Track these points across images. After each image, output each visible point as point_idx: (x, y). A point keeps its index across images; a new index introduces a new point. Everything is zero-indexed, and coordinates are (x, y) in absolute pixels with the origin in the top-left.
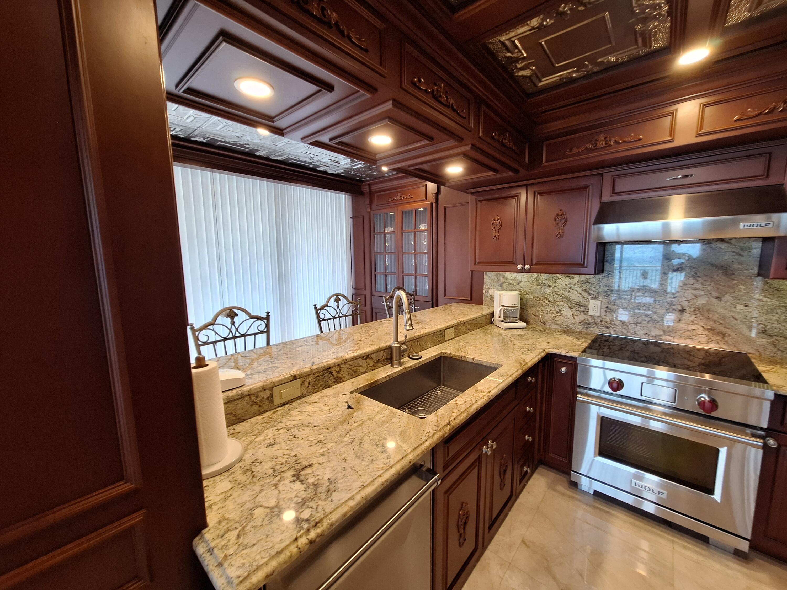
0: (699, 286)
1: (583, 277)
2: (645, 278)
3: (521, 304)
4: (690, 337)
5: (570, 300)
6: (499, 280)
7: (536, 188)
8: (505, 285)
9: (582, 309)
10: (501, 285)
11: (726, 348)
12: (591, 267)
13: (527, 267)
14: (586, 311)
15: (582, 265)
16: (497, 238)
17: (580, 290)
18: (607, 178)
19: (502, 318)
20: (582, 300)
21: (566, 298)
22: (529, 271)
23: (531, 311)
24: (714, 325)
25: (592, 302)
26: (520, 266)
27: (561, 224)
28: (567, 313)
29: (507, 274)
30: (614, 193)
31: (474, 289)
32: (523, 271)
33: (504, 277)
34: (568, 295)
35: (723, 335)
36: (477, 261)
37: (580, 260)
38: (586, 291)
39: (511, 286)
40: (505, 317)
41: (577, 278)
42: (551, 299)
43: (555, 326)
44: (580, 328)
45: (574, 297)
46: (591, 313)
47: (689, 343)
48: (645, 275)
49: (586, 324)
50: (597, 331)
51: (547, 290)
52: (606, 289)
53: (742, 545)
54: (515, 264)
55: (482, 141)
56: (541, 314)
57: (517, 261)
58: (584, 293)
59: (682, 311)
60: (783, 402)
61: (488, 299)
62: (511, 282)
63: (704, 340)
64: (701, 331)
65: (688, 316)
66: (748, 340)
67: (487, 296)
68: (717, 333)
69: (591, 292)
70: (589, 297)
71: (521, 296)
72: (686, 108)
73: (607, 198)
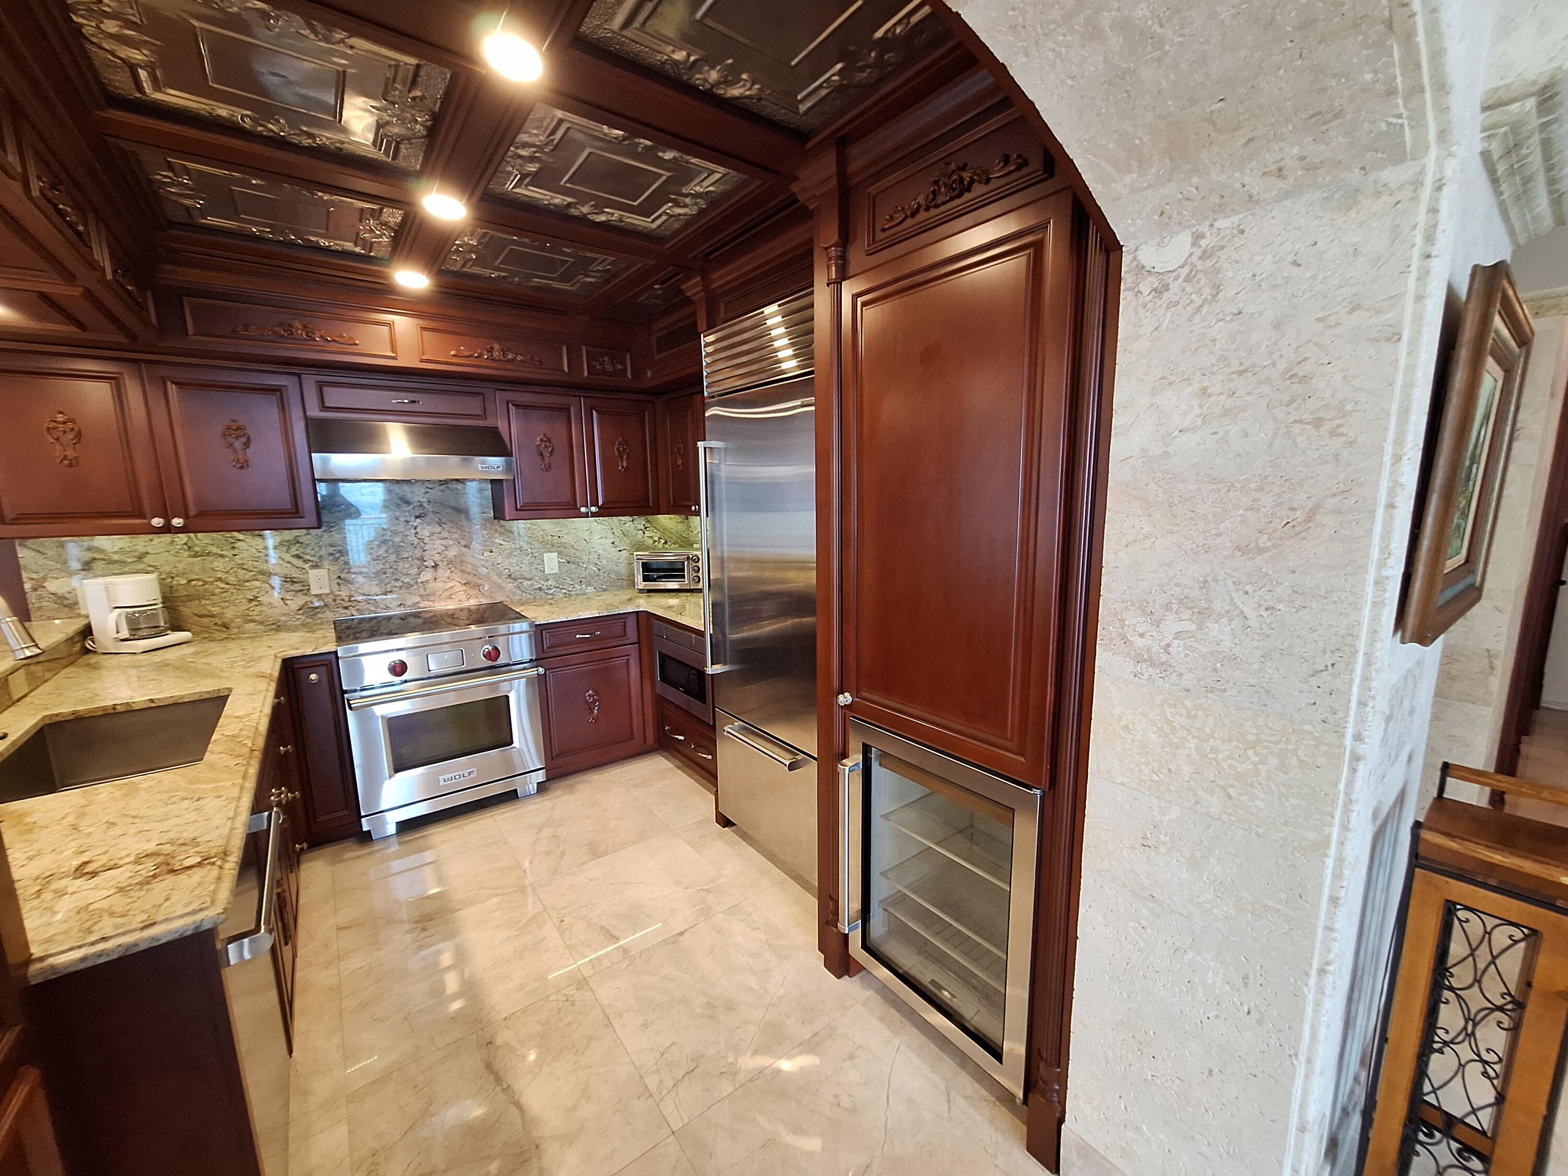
0: (446, 535)
1: (290, 535)
3: (166, 599)
4: (450, 597)
7: (165, 372)
8: (98, 566)
9: (298, 587)
10: (85, 568)
11: (484, 601)
13: (178, 521)
14: (305, 590)
15: (289, 513)
16: (73, 463)
17: (287, 557)
18: (309, 383)
19: (125, 633)
20: (295, 573)
22: (179, 530)
23: (187, 610)
24: (470, 578)
25: (313, 573)
26: (157, 522)
27: (238, 444)
28: (271, 598)
30: (324, 406)
32: (167, 529)
33: (90, 548)
35: (479, 587)
36: (9, 515)
39: (119, 566)
40: (132, 630)
41: (275, 537)
42: (232, 579)
43: (253, 626)
46: (314, 591)
47: (450, 605)
49: (310, 610)
50: (336, 616)
51: (219, 564)
52: (331, 550)
53: (540, 776)
54: (141, 515)
55: (106, 283)
56: (215, 610)
57: (147, 510)
58: (295, 561)
59: (436, 566)
60: (540, 632)
61: (45, 604)
62: (116, 557)
63: (464, 597)
64: (459, 587)
65: (443, 572)
66: (500, 587)
67: (40, 598)
68: (472, 585)
69: (308, 557)
70: (306, 566)
71: (161, 581)
72: (403, 324)
73: (314, 412)
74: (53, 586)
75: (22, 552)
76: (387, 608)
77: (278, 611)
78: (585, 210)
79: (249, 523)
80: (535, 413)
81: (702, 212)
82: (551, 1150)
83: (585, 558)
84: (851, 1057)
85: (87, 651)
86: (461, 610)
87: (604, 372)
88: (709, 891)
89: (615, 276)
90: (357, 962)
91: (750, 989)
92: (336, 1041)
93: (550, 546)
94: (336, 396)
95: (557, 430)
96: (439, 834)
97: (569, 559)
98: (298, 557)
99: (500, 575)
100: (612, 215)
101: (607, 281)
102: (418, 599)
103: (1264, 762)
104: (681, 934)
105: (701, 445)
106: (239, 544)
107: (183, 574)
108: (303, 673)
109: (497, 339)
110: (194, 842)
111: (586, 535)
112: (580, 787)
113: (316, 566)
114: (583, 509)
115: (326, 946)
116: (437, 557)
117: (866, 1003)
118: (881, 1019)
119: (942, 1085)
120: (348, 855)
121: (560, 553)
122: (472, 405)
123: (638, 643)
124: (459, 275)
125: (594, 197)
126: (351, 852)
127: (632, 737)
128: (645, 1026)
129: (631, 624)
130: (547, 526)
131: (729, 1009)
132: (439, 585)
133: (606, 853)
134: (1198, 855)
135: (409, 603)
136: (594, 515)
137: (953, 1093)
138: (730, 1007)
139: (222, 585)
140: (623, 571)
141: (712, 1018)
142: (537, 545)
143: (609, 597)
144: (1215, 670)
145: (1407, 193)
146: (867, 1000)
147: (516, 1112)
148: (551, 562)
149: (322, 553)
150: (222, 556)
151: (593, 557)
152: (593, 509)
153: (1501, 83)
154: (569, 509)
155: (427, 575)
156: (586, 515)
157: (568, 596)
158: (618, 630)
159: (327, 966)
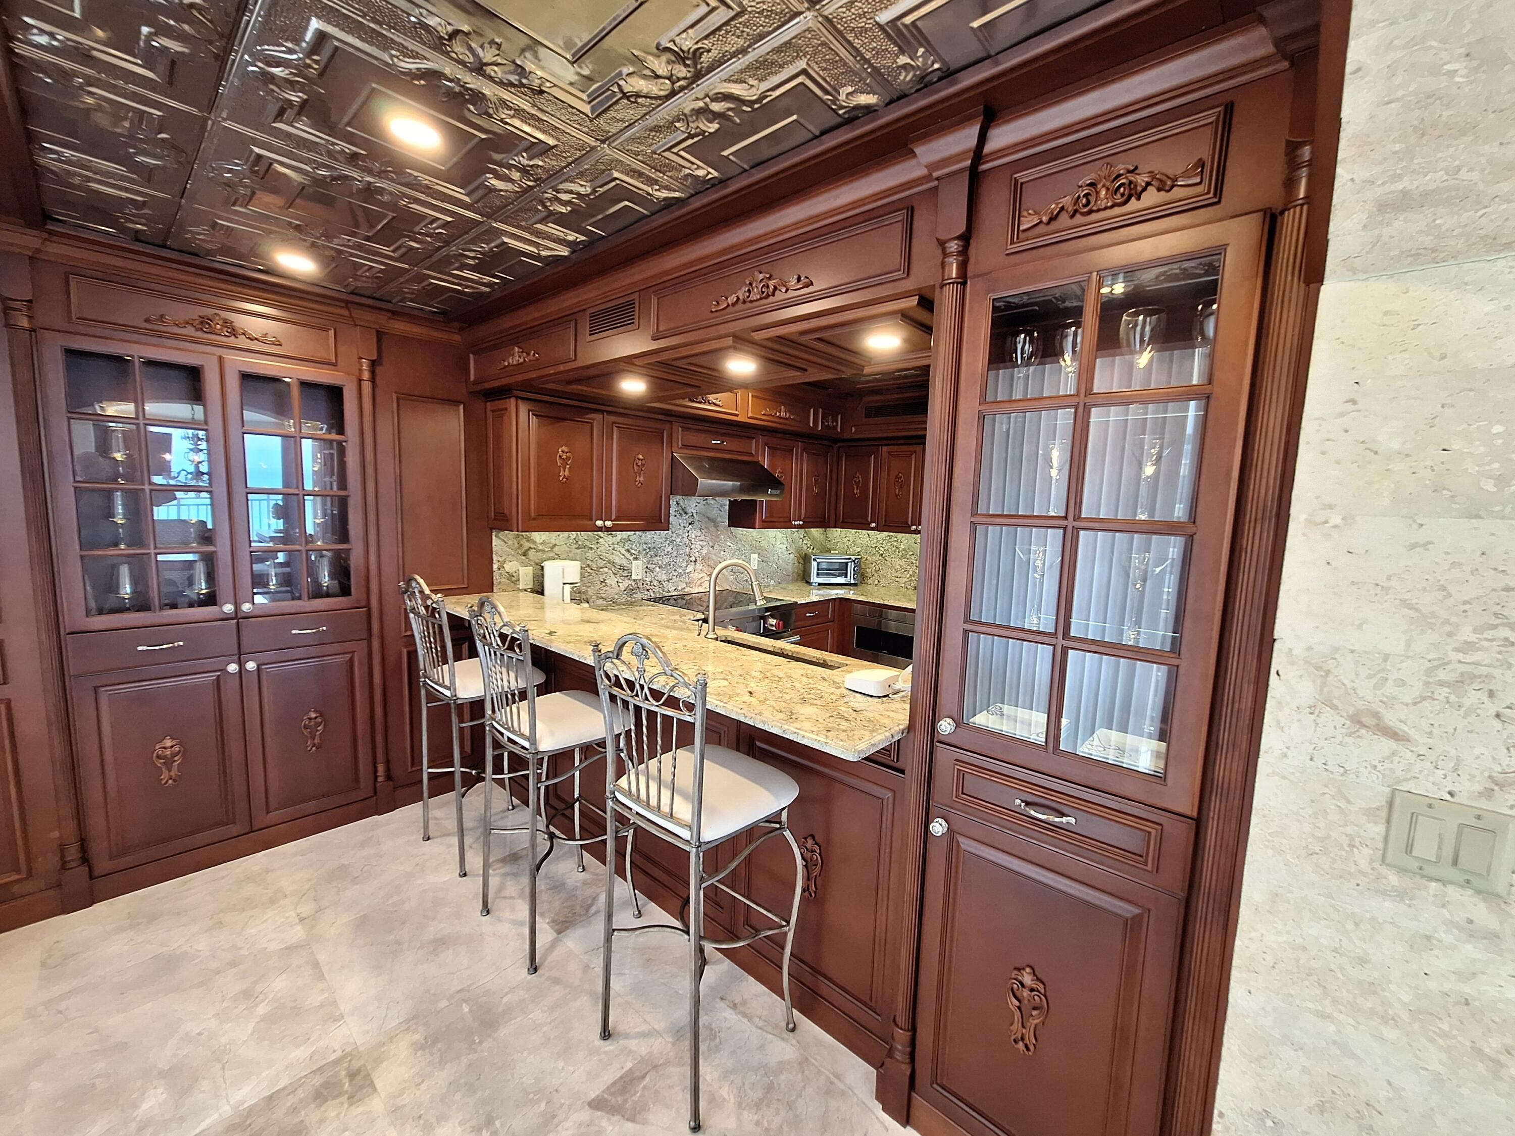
0: (703, 538)
1: (625, 534)
5: (613, 564)
6: (521, 545)
7: (614, 419)
10: (525, 554)
13: (608, 523)
14: (629, 577)
15: (659, 520)
16: (567, 480)
17: (623, 551)
18: (676, 427)
20: (625, 563)
21: (609, 562)
25: (635, 563)
26: (599, 523)
28: (612, 581)
29: (535, 536)
30: (682, 445)
33: (530, 540)
34: (611, 558)
37: (657, 515)
41: (619, 536)
44: (625, 598)
45: (618, 559)
46: (634, 577)
49: (631, 591)
50: (640, 596)
52: (645, 546)
54: (591, 519)
57: (594, 515)
58: (626, 554)
59: (696, 561)
61: (503, 580)
62: (540, 547)
65: (699, 566)
67: (501, 575)
69: (632, 551)
70: (631, 558)
74: (506, 566)
75: (495, 541)
76: (669, 591)
77: (615, 591)
80: (777, 453)
93: (755, 549)
95: (786, 465)
98: (628, 551)
102: (685, 586)
106: (601, 540)
111: (773, 542)
113: (636, 559)
114: (793, 522)
116: (697, 555)
121: (759, 554)
123: (833, 621)
129: (832, 607)
130: (754, 533)
132: (696, 575)
135: (680, 588)
136: (800, 527)
139: (589, 570)
140: (790, 570)
142: (748, 547)
148: (754, 561)
149: (640, 549)
150: (591, 548)
152: (799, 523)
154: (786, 521)
155: (690, 568)
158: (825, 611)
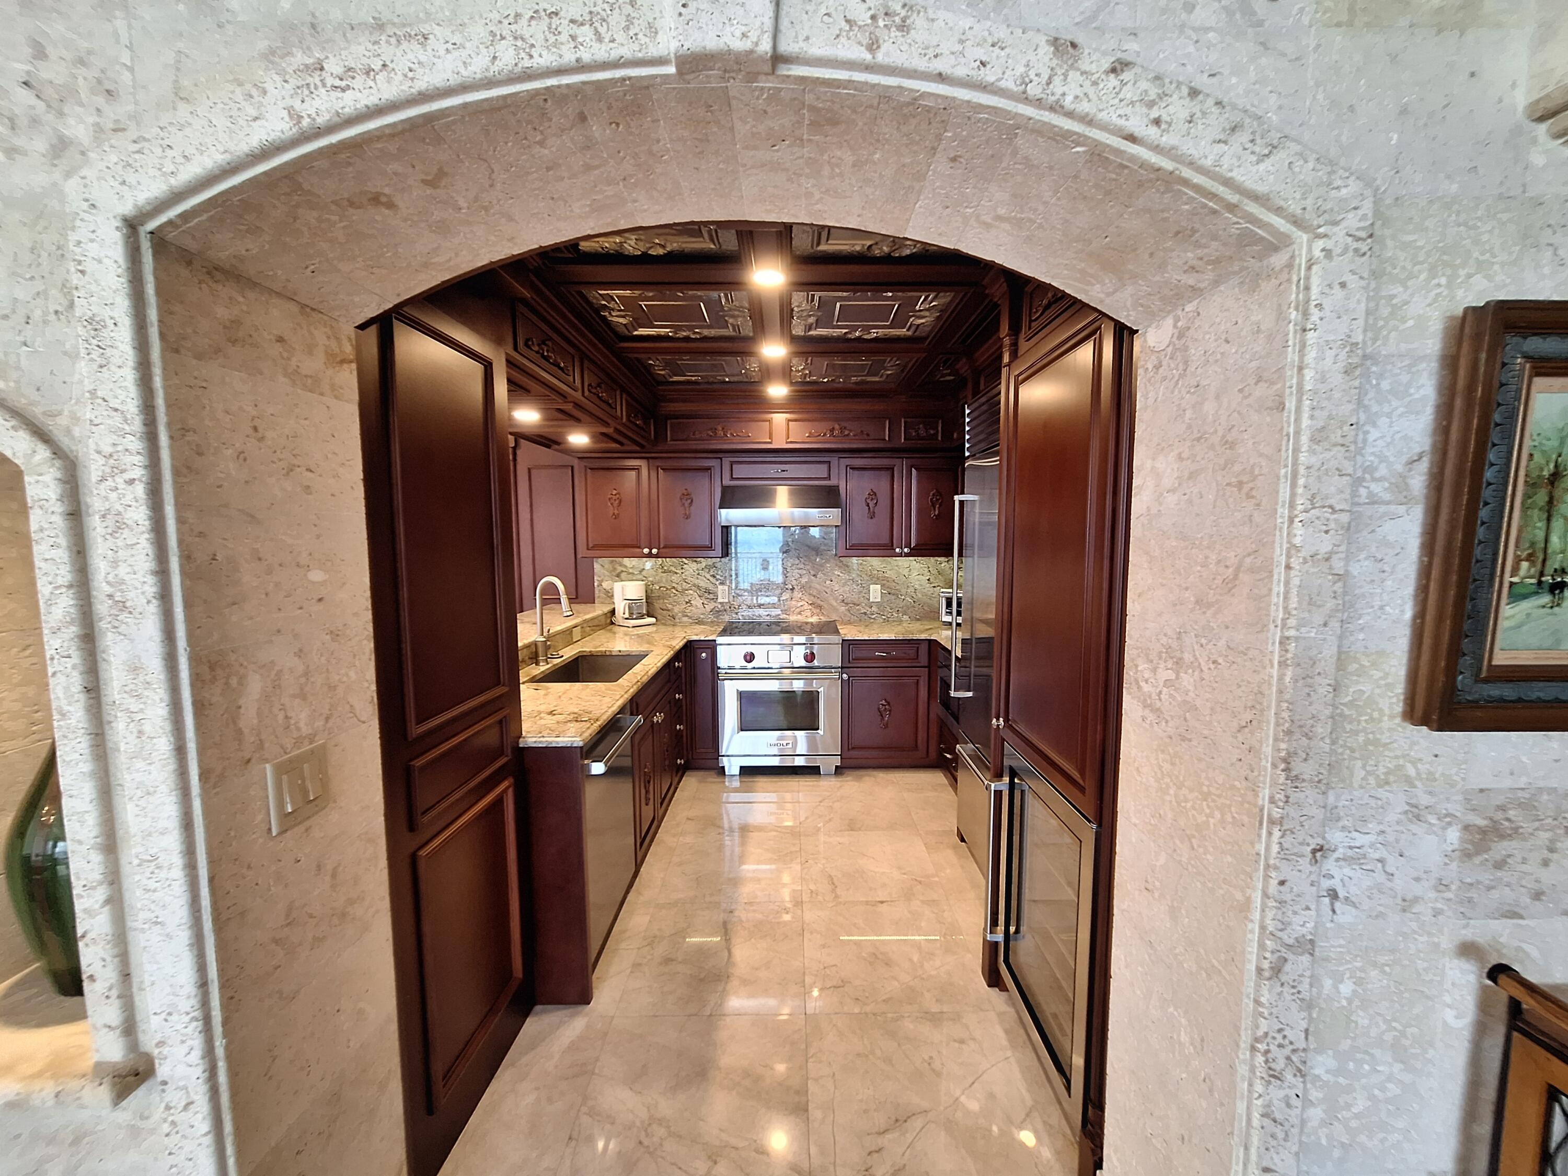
0: (802, 566)
1: (710, 562)
2: (765, 568)
3: (647, 597)
4: (800, 613)
5: (699, 587)
6: (615, 569)
7: (658, 463)
8: (623, 575)
9: (711, 596)
10: (618, 576)
11: (824, 619)
12: (718, 551)
13: (654, 551)
14: (715, 599)
15: (710, 548)
16: (616, 517)
17: (708, 576)
18: (726, 462)
19: (627, 615)
20: (711, 587)
21: (694, 585)
22: (657, 556)
23: (658, 605)
24: (815, 600)
25: (720, 587)
26: (646, 551)
27: (687, 503)
28: (697, 602)
29: (626, 561)
30: (732, 478)
31: (580, 583)
32: (650, 555)
33: (621, 565)
34: (696, 582)
35: (820, 607)
36: (591, 545)
37: (708, 543)
38: (714, 576)
39: (631, 577)
40: (631, 614)
41: (704, 562)
42: (679, 588)
43: (685, 619)
44: (712, 617)
45: (703, 584)
46: (720, 600)
47: (800, 618)
48: (765, 566)
49: (717, 612)
50: (727, 618)
51: (674, 578)
52: (731, 573)
53: (837, 761)
54: (639, 547)
55: (624, 425)
56: (670, 607)
57: (643, 545)
58: (712, 579)
59: (793, 589)
60: (848, 645)
61: (600, 594)
62: (630, 571)
63: (809, 614)
64: (806, 606)
65: (798, 595)
66: (835, 610)
67: (599, 591)
68: (817, 607)
69: (718, 577)
70: (717, 583)
71: (647, 586)
72: (779, 419)
73: (727, 482)
74: (605, 585)
75: (596, 566)
76: (760, 616)
77: (700, 611)
78: (857, 334)
79: (692, 553)
80: (867, 473)
81: (938, 318)
82: (734, 983)
83: (903, 591)
84: (962, 1042)
85: (612, 623)
86: (807, 623)
87: (919, 438)
88: (920, 882)
89: (905, 367)
90: (689, 839)
91: (911, 960)
92: (662, 875)
93: (876, 580)
94: (740, 471)
95: (881, 484)
96: (762, 781)
97: (890, 590)
99: (836, 599)
100: (874, 333)
101: (902, 371)
102: (780, 612)
103: (1211, 815)
104: (882, 902)
105: (957, 498)
106: (686, 566)
107: (657, 583)
108: (699, 651)
109: (836, 420)
110: (590, 712)
111: (906, 572)
112: (867, 778)
113: (722, 584)
114: (897, 550)
115: (678, 825)
116: (794, 582)
117: (1000, 1015)
118: (1007, 1032)
119: (1029, 1103)
120: (710, 779)
121: (883, 586)
122: (821, 470)
123: (928, 667)
124: (804, 383)
125: (859, 326)
126: (712, 777)
127: (916, 747)
128: (824, 946)
129: (924, 649)
130: (875, 563)
131: (887, 964)
132: (794, 603)
133: (860, 829)
134: (1175, 904)
136: (907, 555)
137: (1035, 1114)
138: (888, 964)
139: (674, 591)
141: (871, 963)
142: (866, 578)
143: (917, 626)
144: (1185, 720)
145: (1284, 276)
146: (1004, 1013)
147: (726, 954)
148: (875, 592)
149: (726, 575)
150: (676, 573)
151: (911, 590)
152: (906, 550)
153: (1542, 94)
154: (886, 549)
155: (787, 595)
156: (900, 555)
157: (887, 621)
158: (912, 653)
159: (674, 836)
